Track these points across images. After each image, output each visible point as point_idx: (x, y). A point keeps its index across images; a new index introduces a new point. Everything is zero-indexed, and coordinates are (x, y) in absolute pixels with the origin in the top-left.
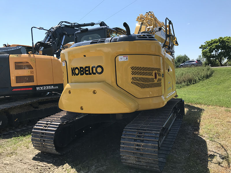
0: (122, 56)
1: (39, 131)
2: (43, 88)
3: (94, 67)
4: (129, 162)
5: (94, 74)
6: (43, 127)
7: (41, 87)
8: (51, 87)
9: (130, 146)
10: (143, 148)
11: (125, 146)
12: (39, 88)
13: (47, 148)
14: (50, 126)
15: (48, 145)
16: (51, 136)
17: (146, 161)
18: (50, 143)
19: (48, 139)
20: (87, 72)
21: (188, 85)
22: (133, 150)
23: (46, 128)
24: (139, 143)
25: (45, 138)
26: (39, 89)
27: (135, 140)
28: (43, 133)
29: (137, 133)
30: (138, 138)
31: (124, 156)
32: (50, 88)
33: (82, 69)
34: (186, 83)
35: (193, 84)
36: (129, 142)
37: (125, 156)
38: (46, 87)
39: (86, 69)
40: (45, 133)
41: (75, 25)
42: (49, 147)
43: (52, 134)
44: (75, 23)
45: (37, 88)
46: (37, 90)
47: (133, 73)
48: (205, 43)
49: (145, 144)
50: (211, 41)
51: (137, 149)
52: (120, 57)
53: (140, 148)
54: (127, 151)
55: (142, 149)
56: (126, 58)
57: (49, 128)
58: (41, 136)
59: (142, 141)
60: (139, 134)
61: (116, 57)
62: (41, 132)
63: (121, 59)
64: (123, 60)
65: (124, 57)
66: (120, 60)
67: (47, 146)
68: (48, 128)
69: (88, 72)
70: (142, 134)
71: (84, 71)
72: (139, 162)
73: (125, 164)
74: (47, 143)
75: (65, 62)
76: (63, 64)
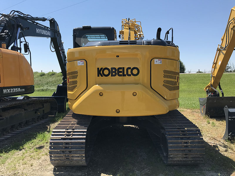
0: (157, 60)
2: (10, 91)
3: (130, 68)
4: (175, 159)
5: (130, 75)
6: (65, 136)
7: (8, 90)
8: (18, 89)
9: (178, 145)
10: (191, 145)
11: (174, 145)
12: (6, 90)
13: (73, 160)
14: (74, 133)
15: (76, 157)
16: (80, 146)
17: (194, 156)
18: (78, 154)
20: (120, 74)
22: (182, 148)
23: (70, 137)
24: (186, 141)
25: (71, 149)
26: (6, 92)
27: (182, 139)
28: (67, 143)
29: (180, 132)
30: (184, 136)
31: (171, 155)
32: (17, 91)
33: (114, 70)
36: (177, 141)
37: (173, 154)
38: (13, 90)
39: (120, 70)
40: (71, 142)
41: (27, 17)
42: (75, 159)
43: (82, 143)
44: (29, 15)
45: (4, 90)
46: (4, 92)
47: (165, 76)
49: (192, 141)
51: (185, 146)
52: (155, 60)
53: (188, 145)
54: (176, 149)
55: (189, 145)
56: (160, 61)
57: (74, 137)
58: (64, 147)
59: (189, 138)
60: (182, 132)
61: (152, 60)
62: (65, 142)
63: (157, 62)
64: (157, 63)
65: (159, 60)
66: (155, 63)
67: (72, 158)
68: (72, 136)
69: (122, 74)
70: (184, 132)
71: (117, 72)
72: (185, 158)
73: (170, 162)
74: (75, 153)
75: (84, 60)
76: (80, 63)
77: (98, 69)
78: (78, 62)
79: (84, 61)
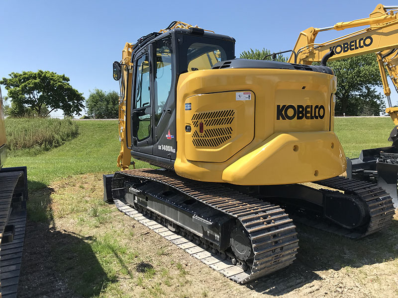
1: (266, 234)
5: (317, 118)
10: (385, 206)
13: (282, 262)
14: (275, 219)
19: (288, 241)
21: (47, 150)
24: (381, 202)
25: (282, 243)
28: (275, 236)
33: (301, 110)
34: (43, 146)
35: (56, 147)
48: (10, 75)
49: (385, 201)
50: (24, 75)
58: (274, 242)
62: (272, 235)
71: (304, 112)
72: (381, 224)
75: (251, 92)
76: (242, 97)
77: (278, 106)
78: (238, 94)
79: (251, 94)
